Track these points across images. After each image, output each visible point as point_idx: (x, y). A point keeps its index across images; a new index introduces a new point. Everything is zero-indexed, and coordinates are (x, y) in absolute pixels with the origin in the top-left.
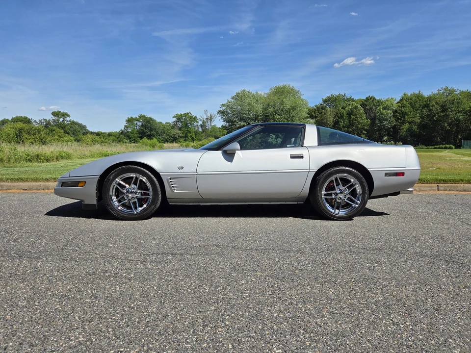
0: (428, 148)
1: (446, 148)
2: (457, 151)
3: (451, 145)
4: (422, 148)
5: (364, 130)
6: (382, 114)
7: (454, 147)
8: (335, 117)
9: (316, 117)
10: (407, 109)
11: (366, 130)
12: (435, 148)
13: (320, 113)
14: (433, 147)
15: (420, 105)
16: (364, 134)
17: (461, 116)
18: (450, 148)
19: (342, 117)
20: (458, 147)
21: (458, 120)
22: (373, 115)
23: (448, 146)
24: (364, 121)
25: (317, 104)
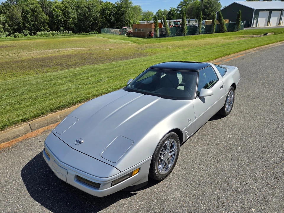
0: (86, 34)
1: (94, 34)
2: (100, 35)
3: (97, 32)
4: (83, 34)
5: (46, 23)
6: (56, 12)
7: (98, 33)
8: (22, 14)
9: (5, 13)
10: (69, 9)
11: (48, 23)
12: (90, 34)
13: (8, 10)
14: (88, 33)
15: (75, 6)
16: (47, 26)
17: (98, 15)
18: (97, 34)
19: (28, 13)
20: (100, 32)
21: (97, 17)
22: (48, 12)
23: (95, 32)
24: (44, 17)
25: (3, 2)
